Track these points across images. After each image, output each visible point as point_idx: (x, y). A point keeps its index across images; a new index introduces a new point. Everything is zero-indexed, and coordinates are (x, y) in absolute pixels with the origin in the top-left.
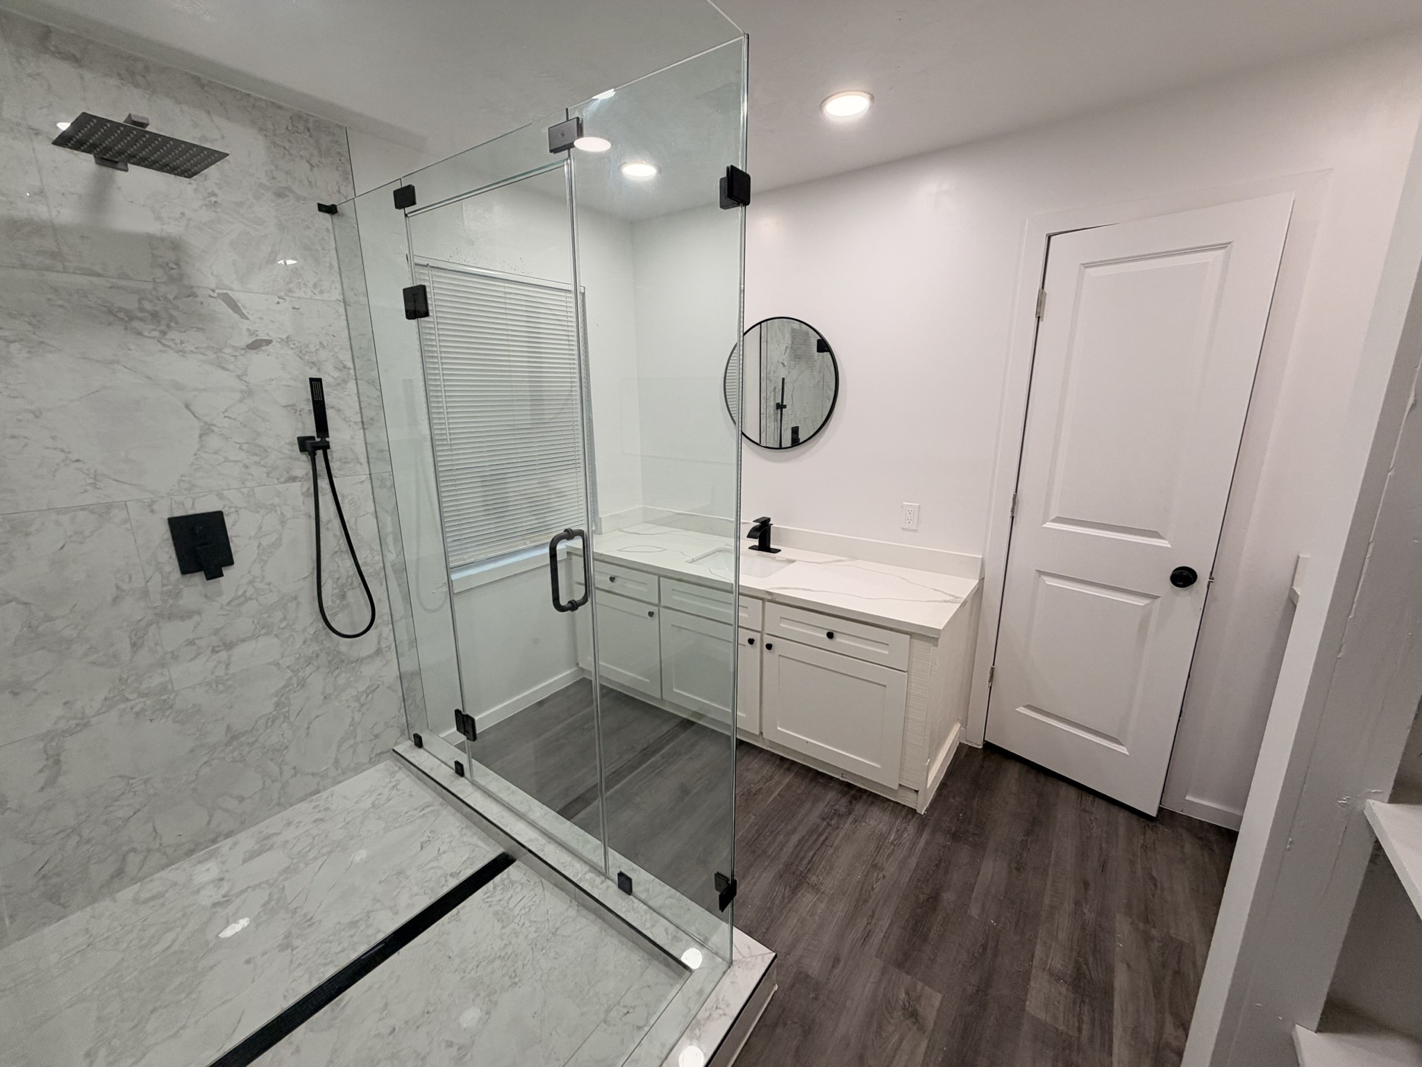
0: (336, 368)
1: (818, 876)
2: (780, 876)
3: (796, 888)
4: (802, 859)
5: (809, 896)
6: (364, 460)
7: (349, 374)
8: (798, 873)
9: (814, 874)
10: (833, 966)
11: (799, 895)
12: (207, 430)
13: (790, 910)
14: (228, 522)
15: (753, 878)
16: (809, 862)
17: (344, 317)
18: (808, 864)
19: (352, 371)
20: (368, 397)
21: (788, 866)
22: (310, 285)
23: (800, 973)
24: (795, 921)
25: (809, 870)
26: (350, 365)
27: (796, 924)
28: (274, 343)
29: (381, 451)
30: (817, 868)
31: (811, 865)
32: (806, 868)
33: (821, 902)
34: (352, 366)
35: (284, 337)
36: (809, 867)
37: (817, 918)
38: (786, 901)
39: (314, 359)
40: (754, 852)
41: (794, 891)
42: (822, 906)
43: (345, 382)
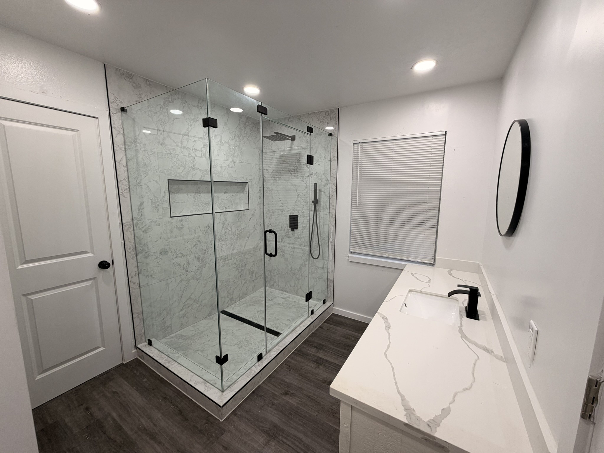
0: (326, 180)
1: (274, 446)
2: (275, 426)
3: (268, 434)
4: (285, 438)
5: (262, 439)
6: (328, 208)
7: (328, 182)
8: (277, 436)
9: (276, 444)
10: (223, 446)
11: (263, 435)
12: (298, 196)
13: (256, 429)
14: (299, 218)
15: (275, 413)
16: (284, 443)
17: (330, 165)
18: (283, 442)
19: (329, 181)
20: (332, 189)
21: (282, 430)
22: (323, 157)
23: (224, 431)
24: (249, 431)
25: (279, 442)
26: (329, 179)
27: (247, 432)
28: (313, 174)
29: (334, 206)
30: (280, 447)
31: (282, 443)
32: (280, 440)
33: (258, 446)
34: (329, 180)
35: (315, 172)
36: (281, 442)
37: (249, 442)
38: (261, 428)
39: (321, 178)
40: (291, 414)
41: (267, 433)
42: (256, 446)
43: (327, 184)
